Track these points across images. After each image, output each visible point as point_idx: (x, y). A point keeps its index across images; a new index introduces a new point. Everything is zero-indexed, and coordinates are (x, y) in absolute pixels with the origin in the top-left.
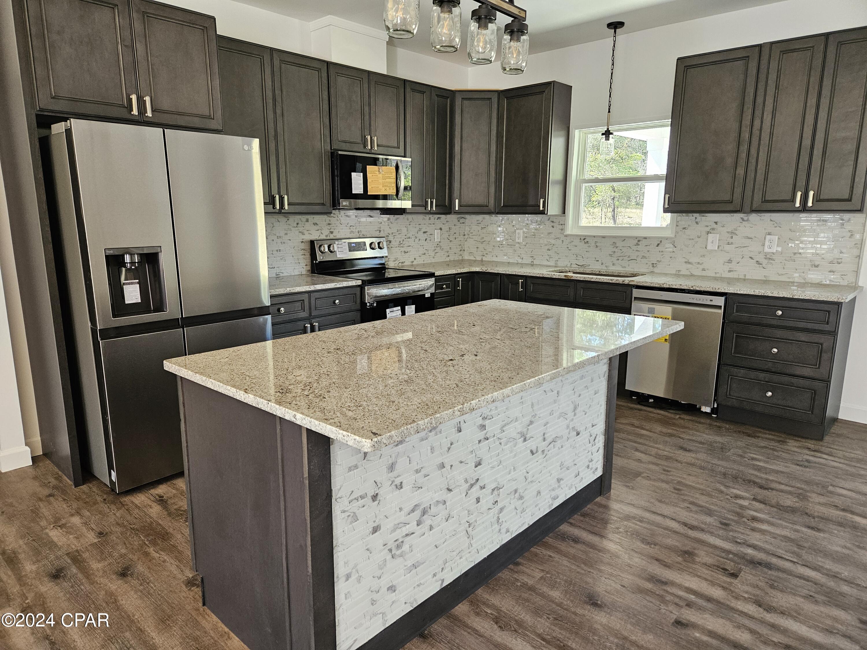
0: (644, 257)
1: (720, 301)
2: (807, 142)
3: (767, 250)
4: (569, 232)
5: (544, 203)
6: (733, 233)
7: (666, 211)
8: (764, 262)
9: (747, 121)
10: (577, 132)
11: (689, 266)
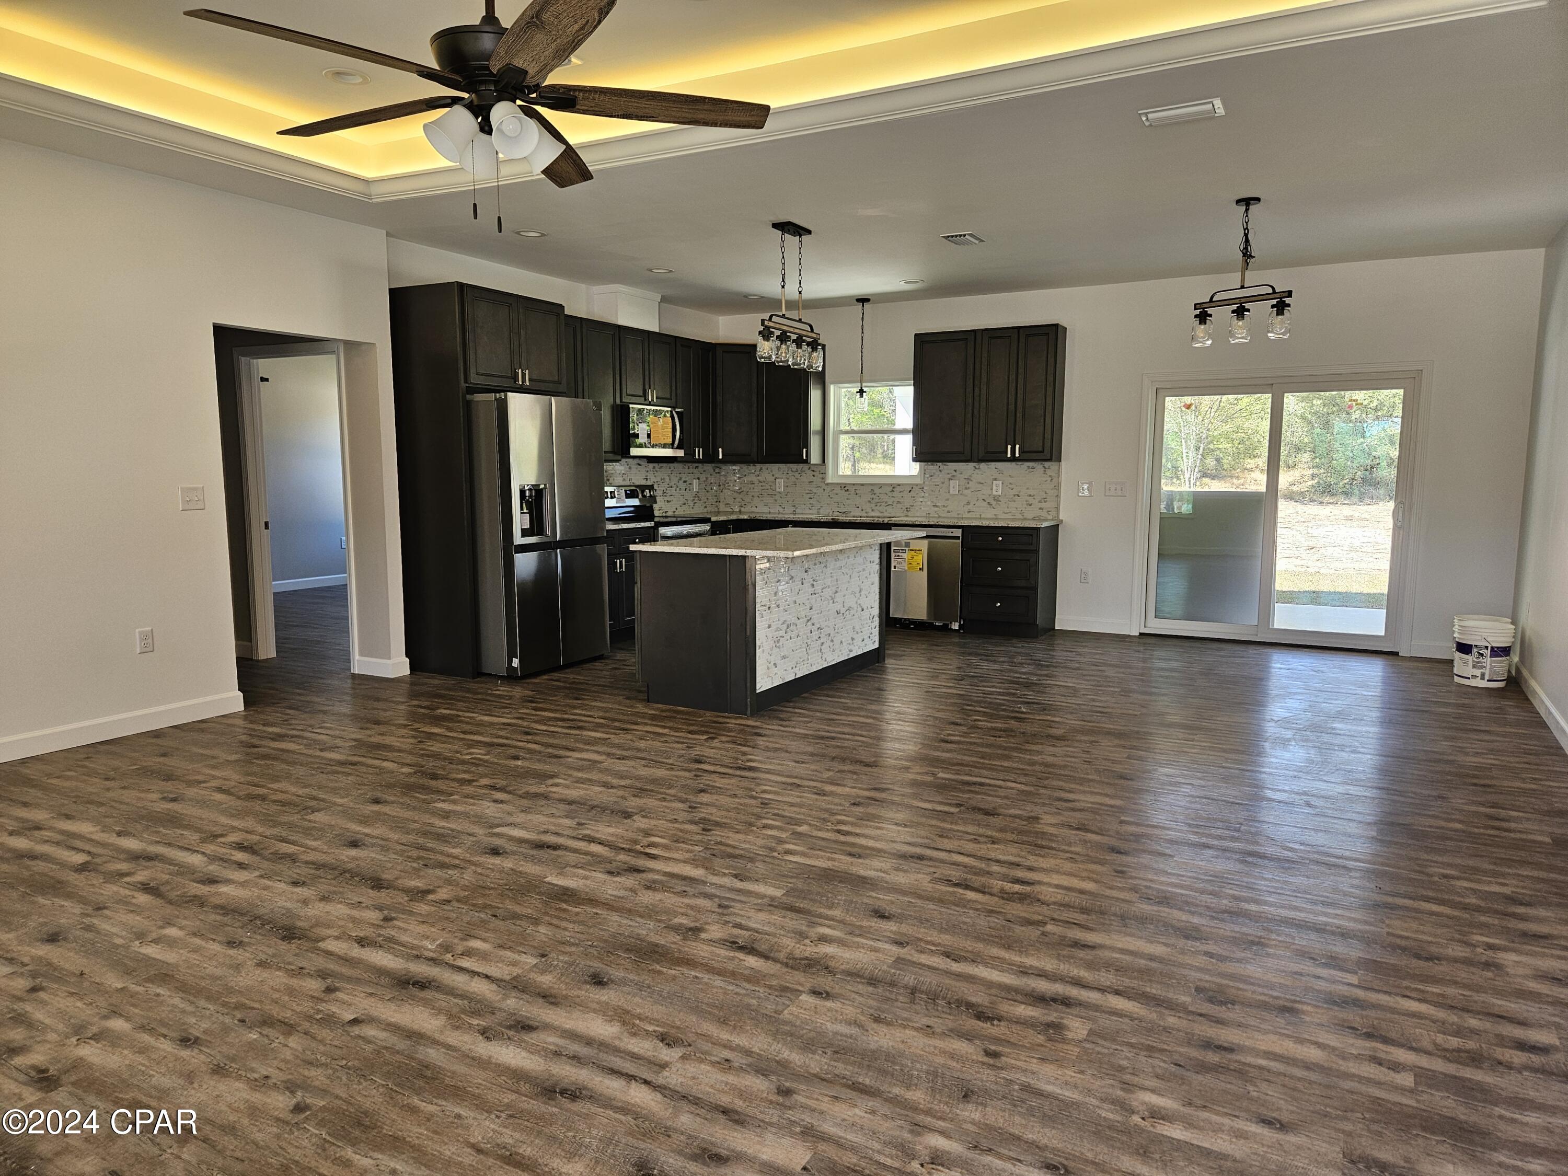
0: (899, 502)
1: (958, 533)
2: (1012, 407)
3: (995, 493)
4: (829, 481)
5: (807, 452)
6: (968, 479)
7: (915, 460)
8: (994, 503)
9: (970, 389)
10: (832, 387)
11: (936, 509)
